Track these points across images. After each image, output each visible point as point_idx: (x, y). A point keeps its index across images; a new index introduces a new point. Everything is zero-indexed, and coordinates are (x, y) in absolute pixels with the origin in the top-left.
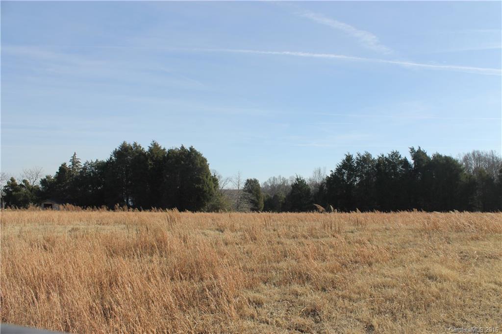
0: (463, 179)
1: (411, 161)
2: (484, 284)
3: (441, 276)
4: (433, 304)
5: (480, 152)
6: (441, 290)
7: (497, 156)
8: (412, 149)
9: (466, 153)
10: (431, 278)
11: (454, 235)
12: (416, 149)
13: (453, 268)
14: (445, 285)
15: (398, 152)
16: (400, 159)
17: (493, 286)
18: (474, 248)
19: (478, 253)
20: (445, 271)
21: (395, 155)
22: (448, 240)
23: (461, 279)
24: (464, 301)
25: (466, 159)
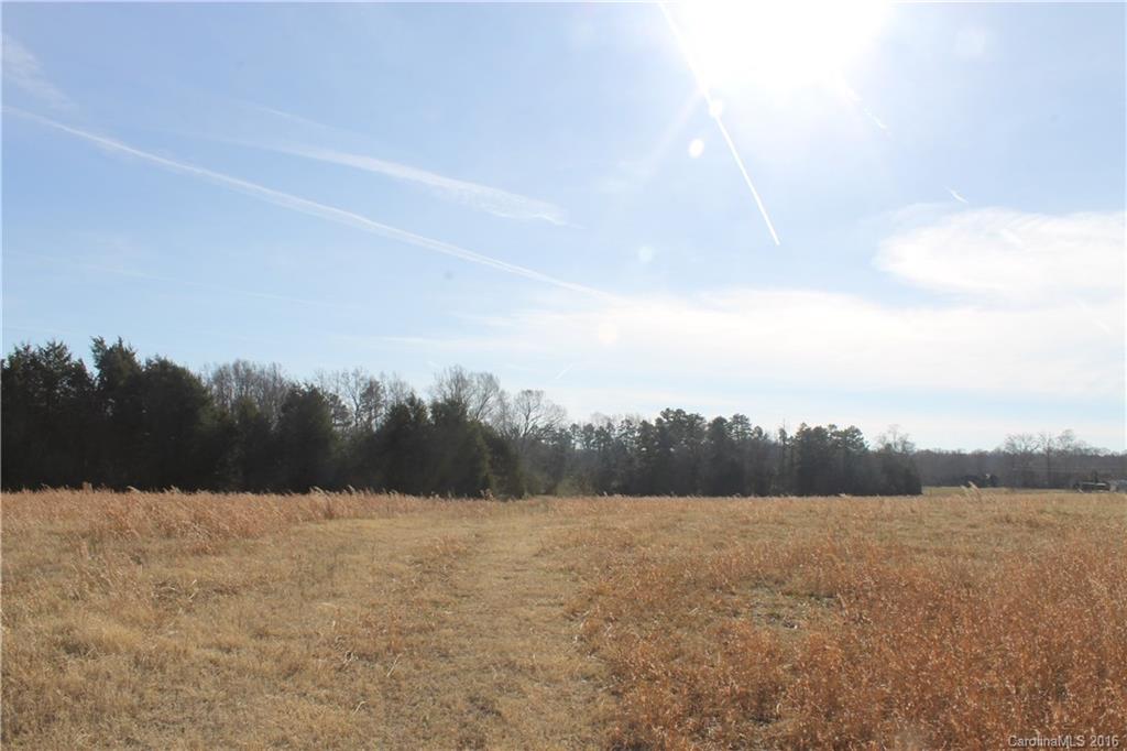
0: (206, 420)
1: (92, 370)
2: (194, 651)
3: (99, 643)
4: (61, 714)
5: (251, 364)
6: (92, 676)
7: (283, 376)
8: (99, 344)
9: (221, 364)
10: (73, 649)
11: (156, 545)
12: (109, 344)
13: (135, 622)
14: (105, 663)
15: (65, 348)
16: (67, 363)
17: (212, 654)
18: (193, 572)
19: (199, 584)
20: (109, 629)
21: (57, 352)
22: (139, 558)
23: (146, 644)
24: (141, 696)
25: (221, 377)
